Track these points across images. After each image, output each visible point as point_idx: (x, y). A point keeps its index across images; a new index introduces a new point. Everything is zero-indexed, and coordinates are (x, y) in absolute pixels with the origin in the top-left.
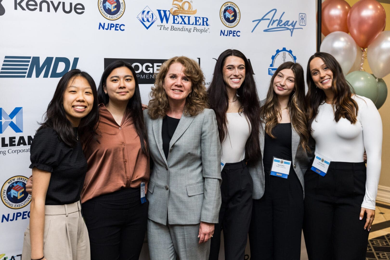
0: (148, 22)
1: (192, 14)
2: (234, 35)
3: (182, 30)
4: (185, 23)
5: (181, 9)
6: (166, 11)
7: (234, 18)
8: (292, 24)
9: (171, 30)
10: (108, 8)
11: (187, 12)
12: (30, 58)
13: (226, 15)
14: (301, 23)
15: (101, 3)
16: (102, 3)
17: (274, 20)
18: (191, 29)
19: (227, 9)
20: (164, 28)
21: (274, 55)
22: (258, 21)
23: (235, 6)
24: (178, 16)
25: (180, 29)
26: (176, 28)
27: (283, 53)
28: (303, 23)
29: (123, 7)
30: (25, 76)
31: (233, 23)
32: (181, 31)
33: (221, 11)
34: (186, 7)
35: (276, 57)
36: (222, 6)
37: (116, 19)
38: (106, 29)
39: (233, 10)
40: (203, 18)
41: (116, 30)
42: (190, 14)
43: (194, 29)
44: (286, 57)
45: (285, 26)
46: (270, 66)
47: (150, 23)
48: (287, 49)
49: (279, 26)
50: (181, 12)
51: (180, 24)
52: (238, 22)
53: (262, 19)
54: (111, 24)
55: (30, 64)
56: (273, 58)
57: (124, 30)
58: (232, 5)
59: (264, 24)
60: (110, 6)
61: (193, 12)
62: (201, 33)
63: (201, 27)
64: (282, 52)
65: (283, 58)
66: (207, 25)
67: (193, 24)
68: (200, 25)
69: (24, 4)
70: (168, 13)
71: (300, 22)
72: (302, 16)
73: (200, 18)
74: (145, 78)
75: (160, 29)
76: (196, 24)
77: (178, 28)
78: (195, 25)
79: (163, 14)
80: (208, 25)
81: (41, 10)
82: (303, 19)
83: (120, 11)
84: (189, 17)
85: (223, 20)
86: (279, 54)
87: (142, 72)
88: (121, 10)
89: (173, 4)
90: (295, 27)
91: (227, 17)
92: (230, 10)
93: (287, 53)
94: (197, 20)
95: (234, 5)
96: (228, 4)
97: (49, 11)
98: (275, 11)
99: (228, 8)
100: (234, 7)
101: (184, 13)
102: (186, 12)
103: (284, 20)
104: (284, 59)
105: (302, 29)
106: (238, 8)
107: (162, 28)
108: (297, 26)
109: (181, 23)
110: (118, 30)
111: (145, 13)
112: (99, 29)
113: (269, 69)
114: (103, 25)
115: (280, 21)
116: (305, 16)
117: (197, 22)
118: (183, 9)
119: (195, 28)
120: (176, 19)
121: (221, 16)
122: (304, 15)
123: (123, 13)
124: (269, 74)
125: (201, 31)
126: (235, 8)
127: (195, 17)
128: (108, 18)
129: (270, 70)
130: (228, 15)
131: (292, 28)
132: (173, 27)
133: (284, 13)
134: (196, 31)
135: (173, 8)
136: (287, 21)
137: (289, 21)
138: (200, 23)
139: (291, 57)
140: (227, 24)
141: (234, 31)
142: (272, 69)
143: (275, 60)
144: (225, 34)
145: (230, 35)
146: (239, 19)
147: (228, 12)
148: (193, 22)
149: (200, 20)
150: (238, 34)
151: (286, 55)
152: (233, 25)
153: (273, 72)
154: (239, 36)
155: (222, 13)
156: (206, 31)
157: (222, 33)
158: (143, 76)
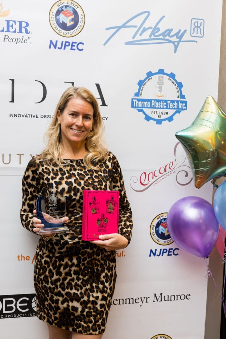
1: (1, 16)
2: (73, 48)
7: (73, 24)
8: (177, 34)
13: (60, 18)
14: (193, 34)
17: (144, 28)
19: (62, 10)
21: (143, 79)
22: (116, 29)
23: (76, 6)
27: (159, 76)
28: (197, 34)
31: (72, 31)
33: (51, 13)
35: (147, 82)
36: (54, 5)
39: (72, 12)
40: (20, 23)
43: (5, 38)
45: (164, 36)
46: (134, 95)
48: (165, 72)
49: (153, 37)
52: (81, 29)
53: (124, 26)
56: (141, 84)
58: (72, 4)
59: (127, 34)
61: (3, 13)
62: (16, 44)
63: (17, 36)
64: (157, 76)
65: (158, 85)
66: (27, 32)
67: (3, 31)
68: (15, 32)
71: (192, 32)
72: (198, 22)
73: (15, 22)
76: (8, 31)
78: (5, 32)
80: (29, 32)
82: (197, 27)
85: (55, 26)
86: (151, 78)
90: (182, 40)
91: (61, 22)
92: (67, 11)
93: (166, 78)
94: (10, 25)
95: (74, 4)
96: (63, 3)
98: (147, 14)
99: (64, 9)
100: (74, 7)
104: (160, 85)
105: (196, 42)
106: (81, 9)
108: (186, 37)
113: (132, 99)
115: (156, 29)
116: (202, 24)
117: (10, 28)
119: (7, 37)
121: (51, 20)
122: (200, 21)
124: (132, 106)
125: (17, 41)
126: (75, 8)
127: (6, 20)
129: (134, 100)
130: (63, 18)
131: (178, 40)
133: (163, 17)
134: (9, 40)
136: (169, 30)
137: (172, 30)
138: (16, 29)
139: (172, 83)
140: (60, 31)
141: (73, 43)
142: (139, 100)
143: (144, 87)
144: (57, 47)
145: (66, 47)
146: (82, 25)
147: (63, 14)
148: (3, 28)
149: (15, 24)
150: (80, 47)
151: (164, 81)
152: (71, 33)
153: (140, 104)
154: (82, 50)
155: (53, 15)
156: (24, 41)
157: (53, 44)
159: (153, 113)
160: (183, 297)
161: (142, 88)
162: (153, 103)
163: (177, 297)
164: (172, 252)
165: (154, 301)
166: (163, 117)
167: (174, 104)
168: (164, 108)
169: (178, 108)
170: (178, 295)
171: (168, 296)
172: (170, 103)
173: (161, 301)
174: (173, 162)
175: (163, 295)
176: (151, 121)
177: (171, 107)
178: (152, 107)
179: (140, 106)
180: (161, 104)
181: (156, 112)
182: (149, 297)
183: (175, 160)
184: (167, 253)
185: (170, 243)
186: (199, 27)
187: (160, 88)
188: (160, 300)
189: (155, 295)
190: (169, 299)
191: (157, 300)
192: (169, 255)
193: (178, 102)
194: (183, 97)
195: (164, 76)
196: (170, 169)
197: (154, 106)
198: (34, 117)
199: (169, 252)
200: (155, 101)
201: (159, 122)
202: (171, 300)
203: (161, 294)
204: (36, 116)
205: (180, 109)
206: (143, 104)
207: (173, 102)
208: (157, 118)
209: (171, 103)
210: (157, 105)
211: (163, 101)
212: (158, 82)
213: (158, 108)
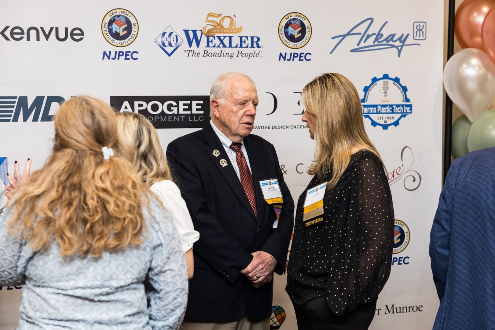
0: (170, 47)
1: (235, 33)
2: (301, 58)
3: (220, 55)
4: (224, 46)
5: (219, 27)
6: (197, 30)
7: (301, 35)
8: (400, 39)
9: (204, 56)
10: (115, 31)
11: (228, 31)
12: (15, 98)
13: (288, 31)
14: (416, 36)
15: (105, 26)
16: (107, 25)
17: (368, 35)
18: (233, 53)
19: (290, 23)
20: (193, 54)
21: (368, 85)
22: (341, 38)
23: (303, 18)
24: (214, 37)
25: (217, 55)
26: (212, 53)
27: (384, 82)
28: (420, 36)
29: (136, 29)
30: (10, 119)
31: (300, 42)
32: (218, 56)
33: (280, 27)
34: (226, 24)
35: (372, 88)
36: (283, 19)
37: (126, 44)
38: (112, 59)
39: (299, 24)
40: (252, 38)
41: (126, 59)
42: (232, 33)
43: (238, 54)
44: (388, 87)
45: (387, 42)
47: (173, 49)
48: (390, 76)
49: (376, 43)
50: (218, 31)
51: (217, 47)
52: (308, 40)
53: (349, 34)
54: (120, 52)
55: (15, 105)
56: (366, 89)
57: (137, 59)
58: (299, 17)
60: (117, 29)
61: (236, 31)
62: (249, 58)
63: (250, 50)
64: (382, 81)
65: (383, 89)
66: (258, 46)
68: (247, 47)
69: (7, 33)
70: (199, 34)
71: (415, 35)
72: (420, 25)
73: (247, 37)
74: (166, 120)
75: (188, 56)
76: (241, 46)
77: (214, 53)
78: (239, 47)
79: (191, 35)
80: (260, 46)
81: (28, 39)
82: (420, 30)
83: (131, 35)
84: (230, 38)
85: (284, 39)
86: (376, 84)
87: (163, 113)
88: (133, 32)
89: (207, 21)
90: (405, 44)
91: (289, 34)
92: (295, 23)
93: (391, 82)
94: (243, 40)
95: (301, 17)
96: (291, 16)
97: (38, 39)
98: (370, 21)
99: (292, 22)
100: (301, 19)
101: (223, 33)
102: (226, 31)
103: (386, 33)
104: (385, 90)
105: (419, 45)
106: (308, 21)
107: (191, 54)
108: (409, 41)
110: (129, 59)
111: (167, 35)
112: (103, 58)
114: (108, 54)
115: (379, 35)
116: (425, 26)
117: (243, 43)
118: (221, 27)
119: (240, 52)
120: (210, 41)
121: (280, 33)
122: (422, 24)
123: (135, 37)
125: (249, 55)
126: (303, 20)
127: (239, 37)
128: (115, 44)
130: (292, 31)
131: (401, 44)
132: (206, 52)
133: (386, 22)
134: (242, 55)
135: (207, 26)
136: (392, 35)
137: (395, 35)
138: (248, 44)
139: (397, 88)
140: (289, 44)
141: (301, 54)
142: (365, 106)
143: (370, 93)
144: (286, 58)
145: (295, 58)
146: (309, 36)
147: (292, 27)
148: (236, 44)
149: (248, 40)
150: (308, 57)
151: (389, 85)
152: (299, 45)
153: (366, 110)
154: (310, 60)
155: (282, 29)
156: (256, 55)
157: (282, 56)
158: (164, 118)
159: (379, 118)
160: (415, 309)
161: (367, 94)
162: (379, 108)
163: (409, 309)
164: (403, 261)
165: (386, 313)
166: (389, 122)
167: (399, 108)
168: (389, 113)
169: (403, 113)
170: (410, 306)
171: (400, 308)
172: (395, 108)
173: (393, 313)
174: (400, 168)
175: (395, 307)
176: (377, 126)
177: (397, 112)
178: (378, 112)
179: (366, 112)
180: (386, 109)
181: (382, 117)
182: (381, 309)
183: (403, 165)
184: (397, 262)
185: (400, 251)
186: (421, 30)
187: (386, 93)
188: (391, 312)
189: (387, 306)
190: (402, 311)
191: (389, 312)
192: (399, 264)
193: (403, 106)
194: (408, 100)
195: (389, 81)
196: (397, 175)
197: (379, 111)
198: (266, 128)
199: (400, 261)
200: (381, 106)
201: (385, 127)
202: (403, 312)
203: (393, 306)
204: (267, 127)
205: (405, 113)
206: (369, 110)
207: (398, 106)
208: (383, 123)
209: (397, 108)
210: (383, 110)
211: (389, 106)
212: (383, 87)
213: (384, 113)
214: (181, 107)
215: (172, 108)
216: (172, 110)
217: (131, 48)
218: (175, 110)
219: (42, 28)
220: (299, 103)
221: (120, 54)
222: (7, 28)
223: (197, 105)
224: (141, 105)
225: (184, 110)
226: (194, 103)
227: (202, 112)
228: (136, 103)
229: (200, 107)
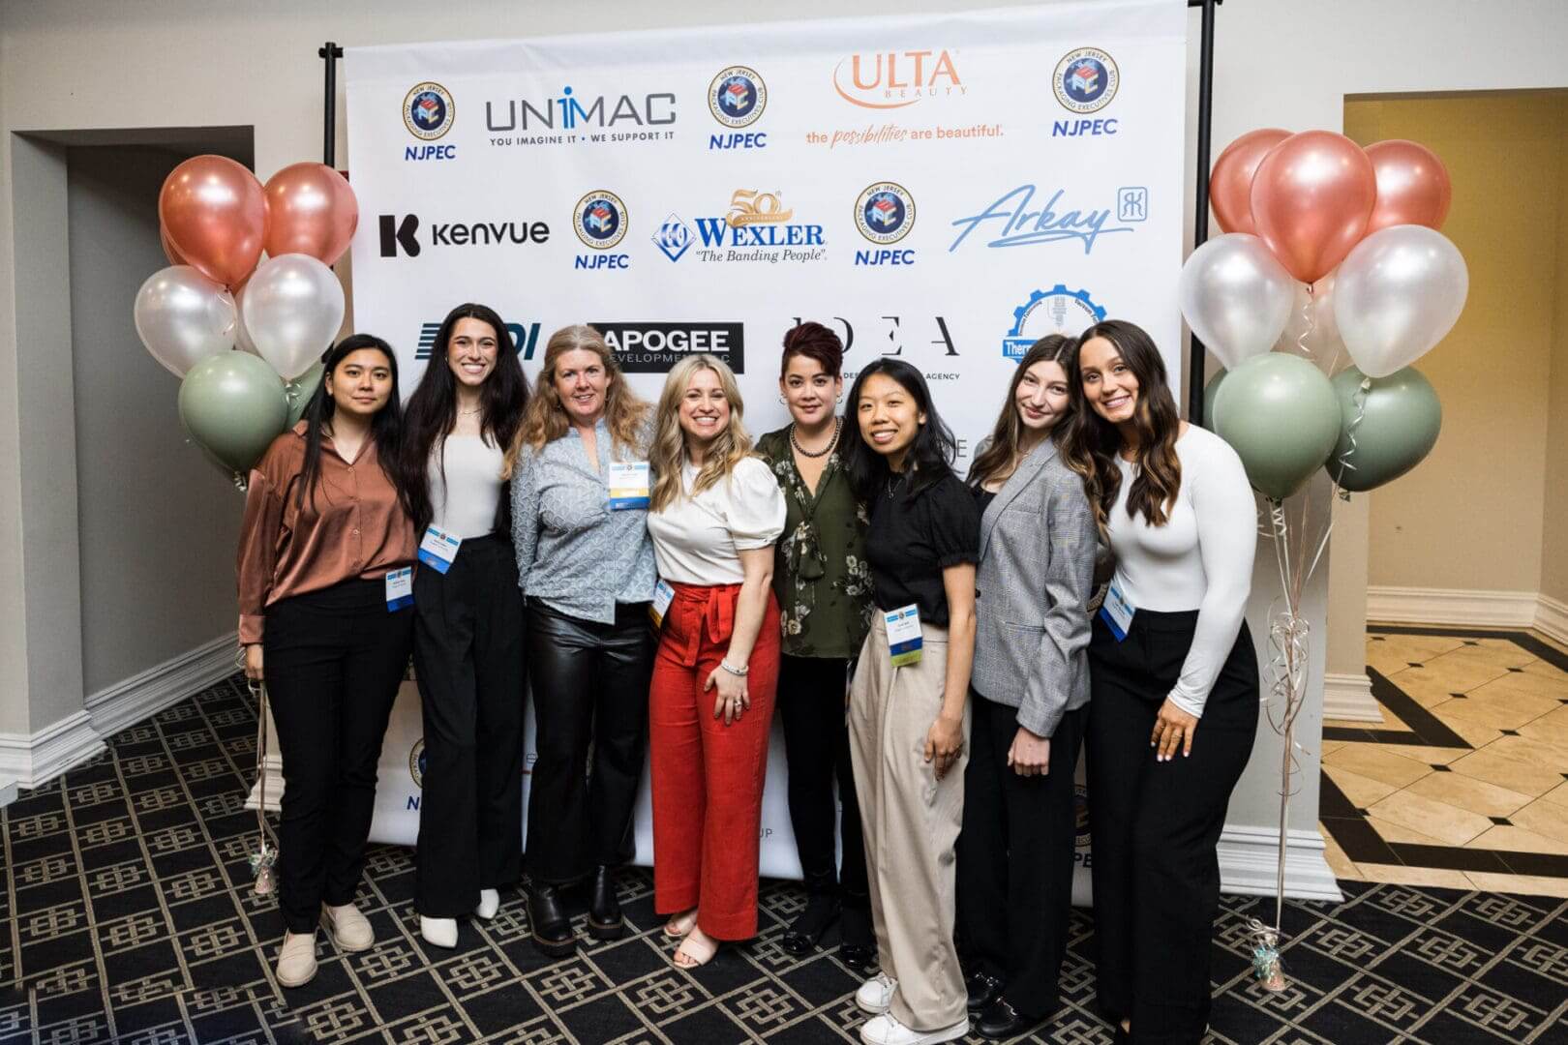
0: (675, 247)
1: (780, 221)
2: (896, 260)
3: (756, 257)
4: (762, 243)
5: (753, 213)
6: (717, 219)
7: (897, 221)
8: (1089, 221)
9: (729, 260)
10: (594, 226)
11: (766, 219)
13: (872, 215)
14: (1124, 215)
15: (579, 218)
16: (582, 217)
17: (1024, 215)
18: (777, 254)
19: (876, 201)
20: (712, 256)
21: (1023, 305)
22: (971, 223)
23: (899, 191)
24: (745, 229)
25: (750, 257)
26: (742, 255)
27: (1057, 299)
28: (1132, 214)
29: (624, 222)
31: (894, 233)
32: (752, 259)
33: (859, 207)
34: (765, 206)
35: (1032, 309)
36: (862, 193)
37: (611, 245)
38: (590, 267)
39: (893, 202)
40: (809, 228)
41: (610, 266)
42: (775, 221)
43: (786, 255)
44: (1064, 309)
45: (1063, 226)
46: (1007, 334)
47: (680, 249)
48: (1068, 289)
50: (752, 219)
51: (750, 245)
52: (909, 228)
53: (986, 215)
54: (601, 257)
56: (1020, 313)
57: (627, 266)
58: (892, 189)
59: (993, 228)
60: (597, 222)
61: (781, 217)
62: (803, 262)
63: (805, 249)
64: (1052, 298)
65: (1055, 313)
66: (819, 242)
67: (782, 243)
68: (801, 243)
69: (447, 234)
70: (720, 224)
71: (1122, 212)
72: (1132, 194)
73: (800, 227)
74: (671, 361)
75: (704, 260)
76: (790, 243)
77: (745, 255)
78: (787, 244)
79: (708, 226)
80: (822, 241)
81: (474, 242)
82: (1132, 203)
83: (618, 230)
84: (772, 229)
85: (865, 229)
86: (1041, 303)
87: (666, 350)
88: (620, 226)
89: (733, 204)
90: (1101, 229)
91: (874, 220)
92: (884, 201)
93: (1069, 300)
94: (794, 233)
95: (896, 188)
96: (877, 189)
97: (487, 241)
98: (1028, 191)
99: (880, 199)
100: (896, 194)
101: (760, 221)
102: (763, 218)
103: (1060, 211)
104: (1060, 315)
105: (1131, 230)
106: (908, 196)
107: (708, 256)
108: (1109, 223)
109: (753, 244)
110: (614, 267)
111: (670, 228)
112: (577, 266)
113: (1005, 341)
114: (583, 261)
115: (1046, 215)
116: (1142, 195)
117: (794, 238)
118: (757, 212)
119: (788, 252)
120: (739, 236)
121: (858, 219)
122: (1137, 192)
123: (623, 233)
124: (1005, 354)
125: (804, 257)
126: (899, 196)
127: (787, 227)
128: (594, 245)
129: (1008, 344)
130: (878, 214)
131: (1092, 230)
132: (732, 253)
133: (1061, 192)
134: (792, 256)
136: (1068, 216)
137: (1079, 213)
138: (802, 239)
139: (1083, 307)
140: (873, 235)
141: (895, 252)
142: (1017, 343)
143: (1027, 319)
144: (869, 261)
145: (885, 261)
146: (911, 221)
147: (879, 207)
148: (782, 240)
149: (801, 231)
150: (908, 258)
151: (1067, 305)
152: (892, 237)
153: (1018, 351)
154: (911, 262)
155: (860, 212)
156: (815, 256)
157: (861, 258)
158: (668, 356)
161: (1022, 320)
179: (1020, 353)
186: (1136, 203)
187: (1059, 320)
195: (1066, 296)
206: (1026, 349)
212: (1053, 309)
214: (694, 341)
215: (680, 342)
216: (679, 346)
217: (617, 251)
218: (685, 346)
219: (492, 225)
220: (891, 336)
221: (601, 260)
222: (446, 227)
223: (719, 337)
224: (632, 337)
225: (699, 345)
226: (714, 334)
227: (727, 349)
228: (626, 334)
229: (723, 341)
